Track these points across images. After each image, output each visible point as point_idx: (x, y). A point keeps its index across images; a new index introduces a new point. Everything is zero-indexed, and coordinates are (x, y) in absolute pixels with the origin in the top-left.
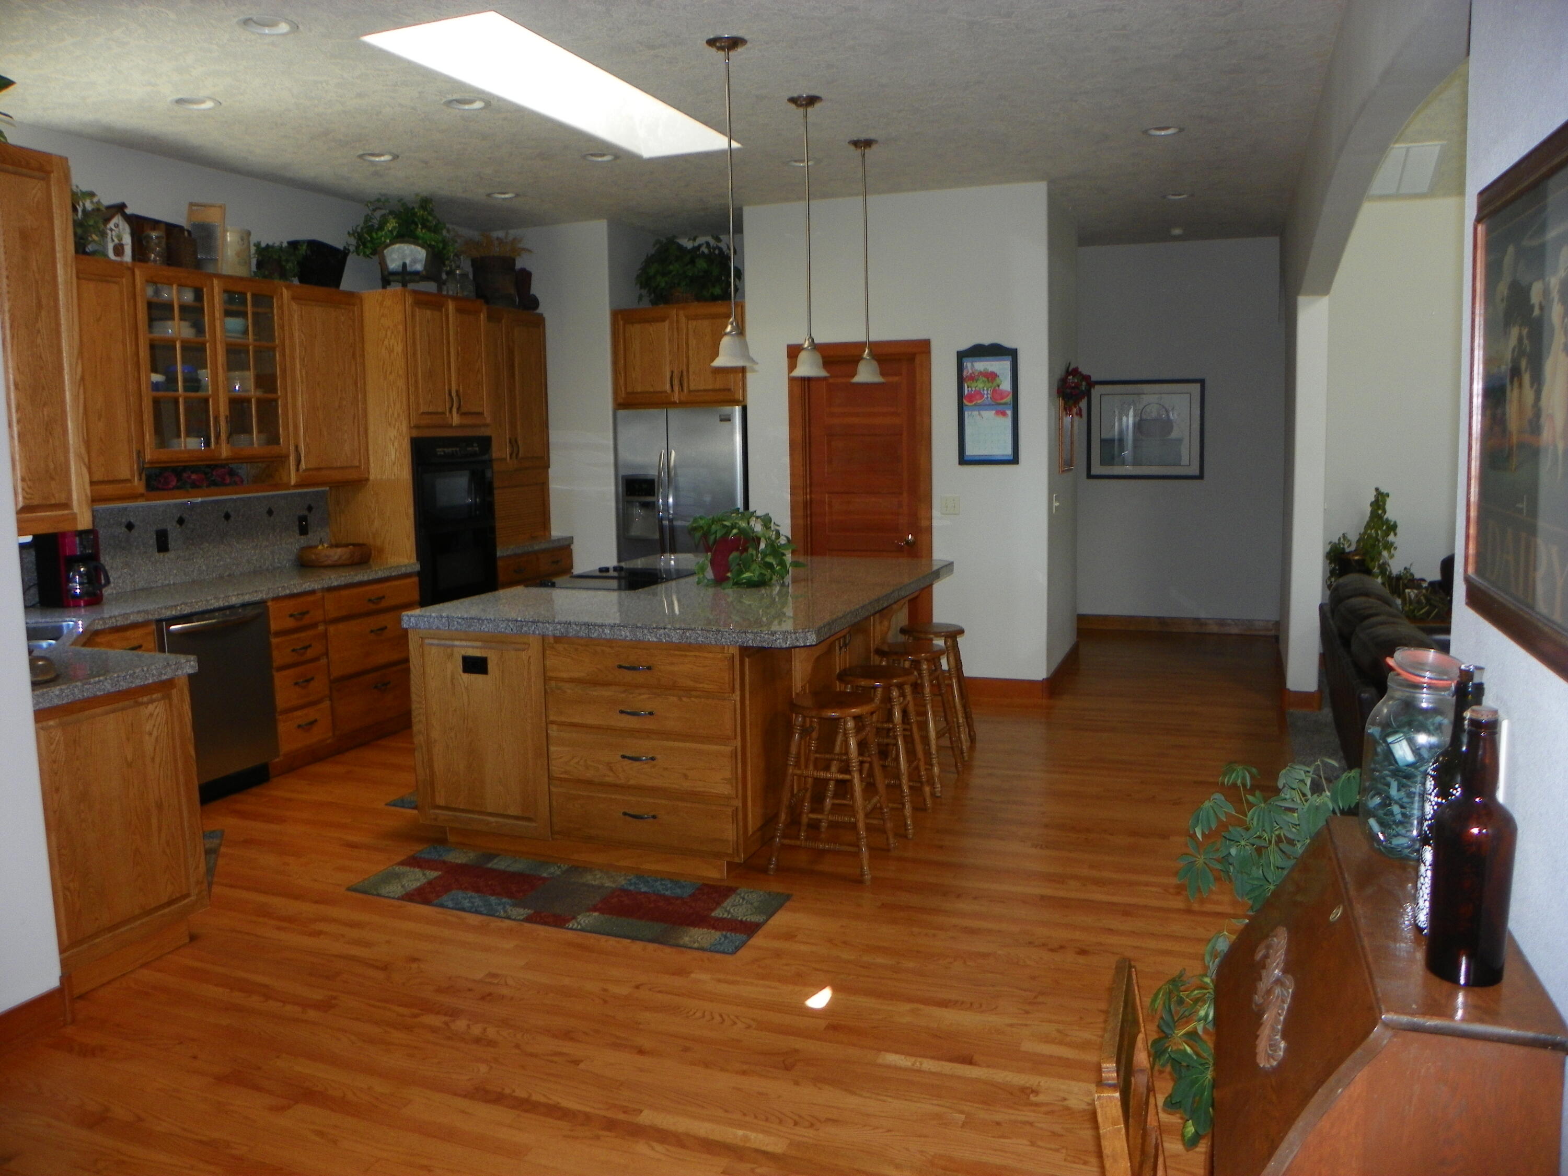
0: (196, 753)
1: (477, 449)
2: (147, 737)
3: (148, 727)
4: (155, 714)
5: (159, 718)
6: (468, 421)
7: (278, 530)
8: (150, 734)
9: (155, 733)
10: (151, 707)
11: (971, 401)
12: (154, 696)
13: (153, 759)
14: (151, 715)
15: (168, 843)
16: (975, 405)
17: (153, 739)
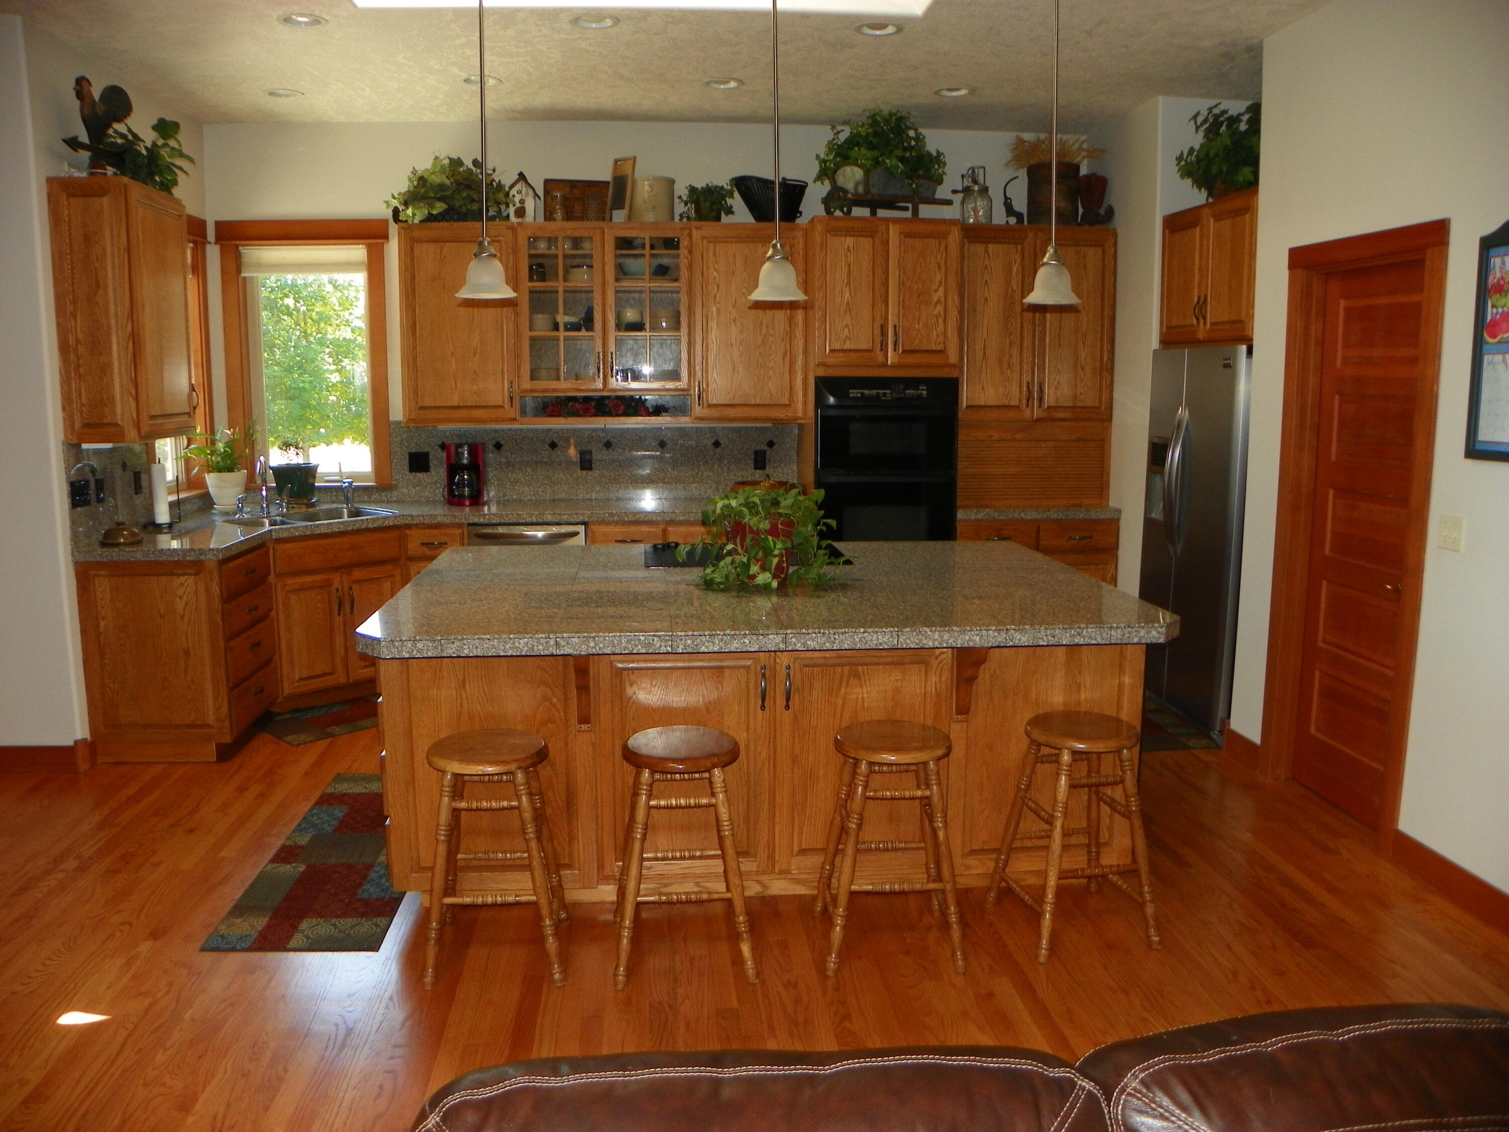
0: (223, 620)
1: (925, 392)
2: (178, 600)
3: (180, 593)
4: (186, 584)
5: (188, 589)
6: (910, 359)
7: (725, 462)
8: (181, 598)
9: (185, 598)
10: (182, 579)
11: (1494, 336)
12: (189, 571)
13: (182, 617)
14: (182, 584)
15: (193, 682)
16: (1499, 342)
17: (183, 603)
